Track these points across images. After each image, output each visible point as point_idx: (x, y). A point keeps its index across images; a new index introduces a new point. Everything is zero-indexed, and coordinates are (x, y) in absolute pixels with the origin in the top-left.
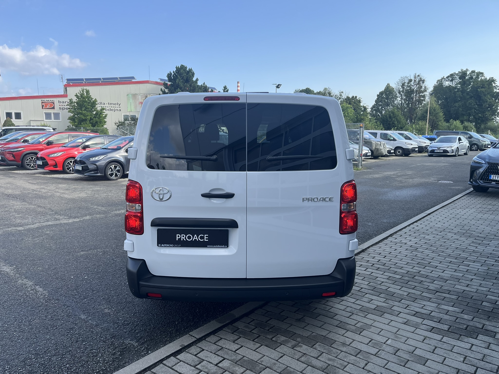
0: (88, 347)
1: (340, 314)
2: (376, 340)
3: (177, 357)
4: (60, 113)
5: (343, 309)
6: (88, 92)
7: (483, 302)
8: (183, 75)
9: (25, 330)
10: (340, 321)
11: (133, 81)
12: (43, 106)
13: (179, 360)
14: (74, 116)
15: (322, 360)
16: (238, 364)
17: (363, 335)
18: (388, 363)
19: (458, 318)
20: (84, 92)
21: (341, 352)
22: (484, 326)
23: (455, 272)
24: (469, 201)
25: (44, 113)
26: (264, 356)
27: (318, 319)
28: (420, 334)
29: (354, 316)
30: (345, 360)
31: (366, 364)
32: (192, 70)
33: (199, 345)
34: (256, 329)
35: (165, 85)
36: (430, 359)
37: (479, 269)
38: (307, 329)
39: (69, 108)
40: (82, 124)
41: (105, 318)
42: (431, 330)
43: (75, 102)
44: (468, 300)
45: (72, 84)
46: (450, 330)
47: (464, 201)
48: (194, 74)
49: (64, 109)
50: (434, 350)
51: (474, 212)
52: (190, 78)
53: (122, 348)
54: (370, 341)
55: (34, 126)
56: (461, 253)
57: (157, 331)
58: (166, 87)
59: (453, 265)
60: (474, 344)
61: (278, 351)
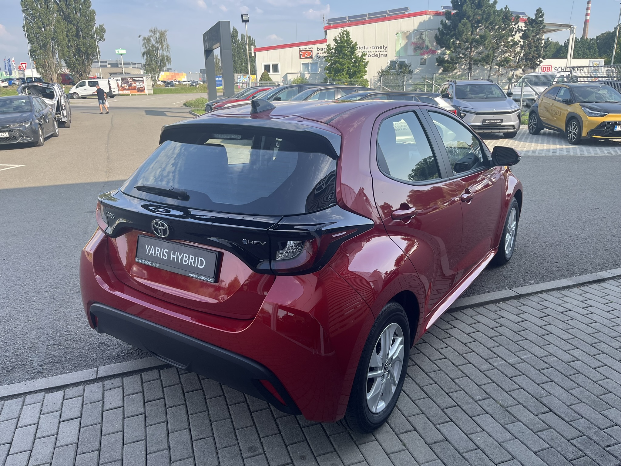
4: (318, 63)
6: (348, 34)
11: (407, 13)
12: (300, 55)
14: (331, 65)
20: (343, 35)
25: (301, 64)
35: (448, 15)
39: (326, 56)
43: (333, 48)
45: (332, 25)
49: (322, 57)
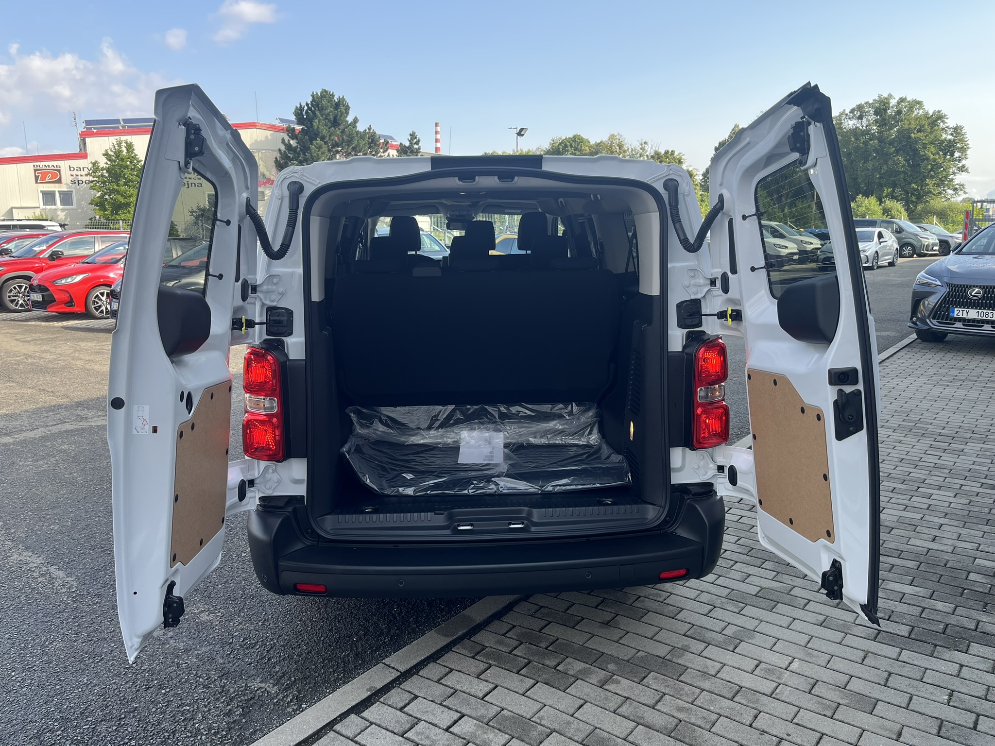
0: (172, 699)
1: (688, 608)
2: (768, 662)
3: (364, 714)
4: (74, 192)
5: (692, 598)
6: (130, 146)
7: (969, 572)
8: (327, 112)
9: (34, 666)
10: (690, 623)
12: (36, 178)
13: (367, 721)
14: (102, 197)
15: (665, 711)
16: (493, 727)
17: (740, 653)
18: (798, 712)
19: (924, 608)
20: (121, 148)
21: (701, 692)
22: (978, 625)
23: (904, 510)
24: (911, 361)
25: (39, 192)
26: (545, 705)
27: (645, 621)
28: (854, 646)
29: (717, 611)
30: (712, 708)
31: (756, 717)
32: (344, 99)
33: (407, 685)
34: (522, 645)
35: (291, 132)
36: (881, 699)
37: (951, 503)
38: (626, 644)
39: (92, 182)
40: (120, 212)
41: (203, 634)
42: (876, 637)
43: (103, 169)
44: (940, 570)
45: (95, 131)
46: (913, 636)
47: (900, 361)
48: (349, 108)
49: (80, 182)
50: (887, 680)
51: (925, 383)
52: (341, 116)
53: (246, 700)
54: (757, 666)
55: (21, 220)
56: (911, 470)
57: (316, 659)
58: (292, 135)
59: (899, 497)
60: (963, 663)
61: (571, 693)
